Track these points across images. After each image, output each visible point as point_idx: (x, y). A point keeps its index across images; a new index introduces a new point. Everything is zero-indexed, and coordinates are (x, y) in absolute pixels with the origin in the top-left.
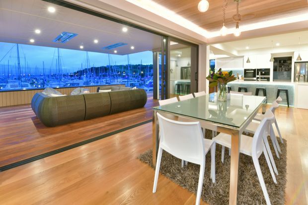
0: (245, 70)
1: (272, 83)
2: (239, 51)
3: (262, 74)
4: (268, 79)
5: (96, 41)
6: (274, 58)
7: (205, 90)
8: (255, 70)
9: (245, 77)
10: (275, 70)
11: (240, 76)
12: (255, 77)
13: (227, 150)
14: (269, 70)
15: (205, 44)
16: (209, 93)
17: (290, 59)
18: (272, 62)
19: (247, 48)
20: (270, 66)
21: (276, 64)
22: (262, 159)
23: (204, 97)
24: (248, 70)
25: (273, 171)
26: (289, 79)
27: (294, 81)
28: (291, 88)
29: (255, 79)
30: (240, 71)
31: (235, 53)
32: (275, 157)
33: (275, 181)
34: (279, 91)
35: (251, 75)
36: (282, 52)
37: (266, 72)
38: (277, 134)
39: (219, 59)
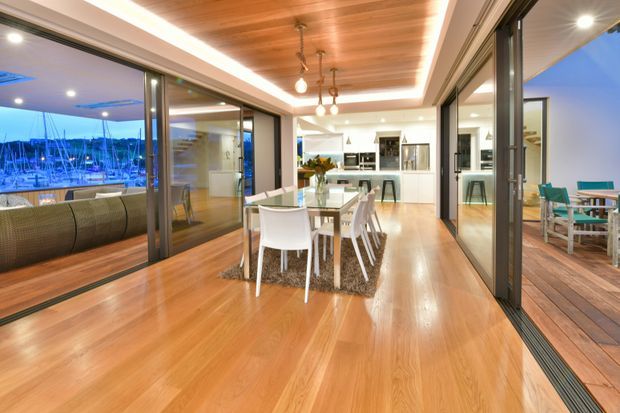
0: (346, 155)
1: (378, 173)
2: (336, 127)
3: (365, 160)
4: (374, 167)
5: (71, 94)
6: (381, 139)
7: (292, 184)
8: (357, 155)
9: (345, 164)
10: (382, 154)
11: (339, 164)
12: (357, 164)
13: (328, 238)
14: (374, 154)
15: (290, 116)
16: (299, 187)
17: (397, 139)
18: (378, 145)
19: (347, 122)
20: (375, 149)
21: (383, 146)
22: (359, 240)
23: (292, 193)
24: (349, 154)
25: (371, 257)
26: (396, 167)
27: (403, 169)
28: (397, 177)
29: (358, 167)
30: (338, 156)
31: (331, 129)
32: (374, 248)
33: (372, 263)
34: (385, 182)
35: (354, 161)
36: (389, 130)
37: (370, 157)
38: (377, 230)
39: (308, 136)
